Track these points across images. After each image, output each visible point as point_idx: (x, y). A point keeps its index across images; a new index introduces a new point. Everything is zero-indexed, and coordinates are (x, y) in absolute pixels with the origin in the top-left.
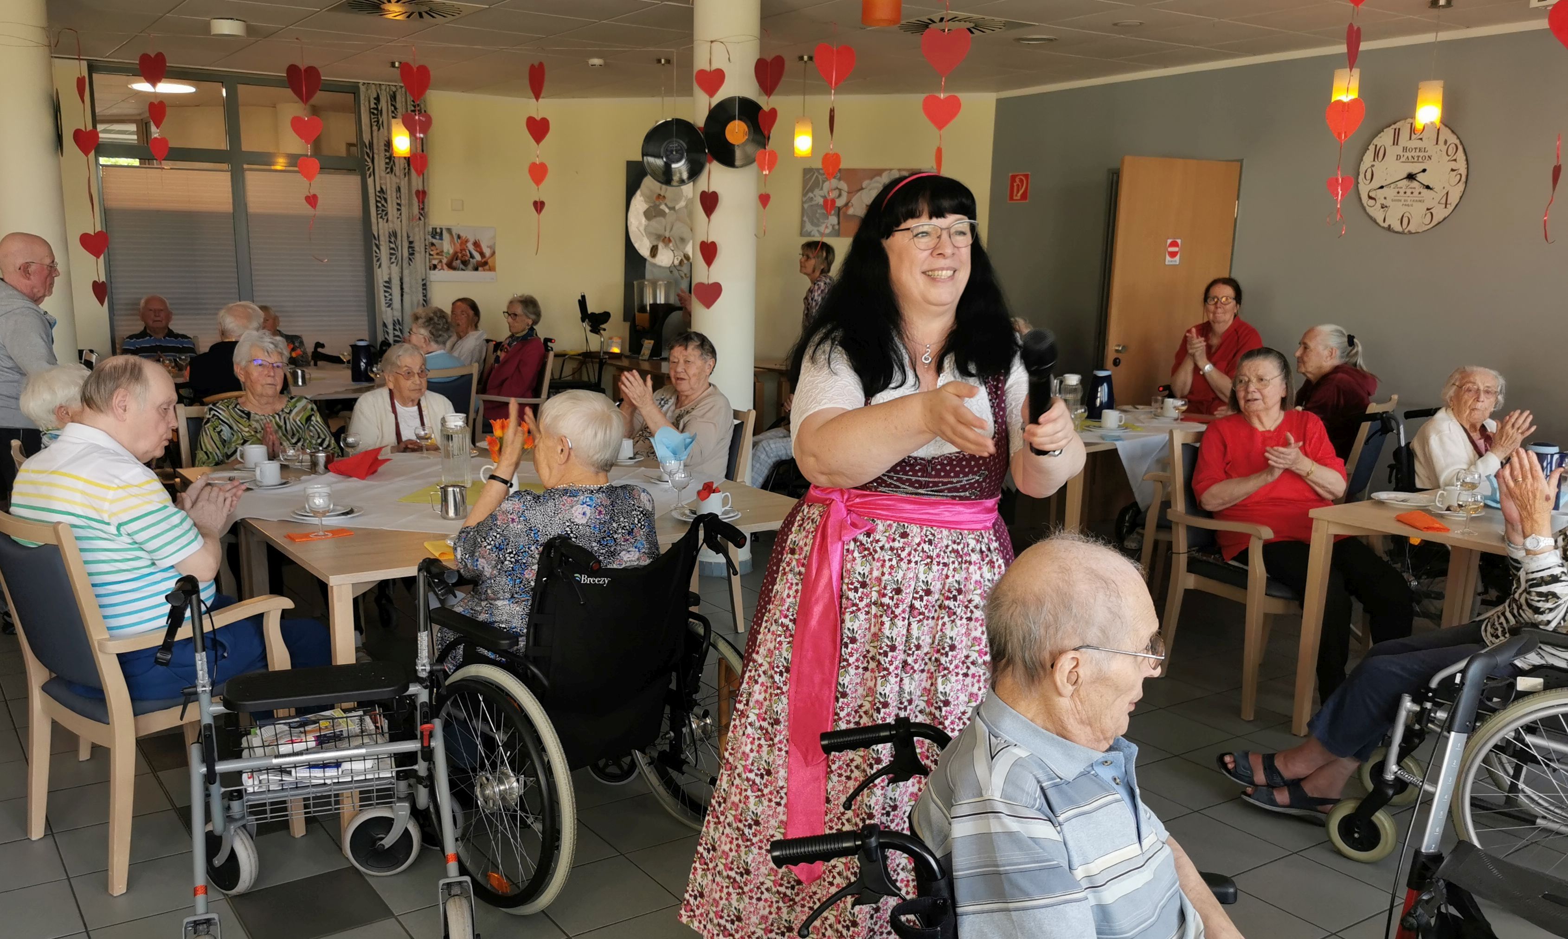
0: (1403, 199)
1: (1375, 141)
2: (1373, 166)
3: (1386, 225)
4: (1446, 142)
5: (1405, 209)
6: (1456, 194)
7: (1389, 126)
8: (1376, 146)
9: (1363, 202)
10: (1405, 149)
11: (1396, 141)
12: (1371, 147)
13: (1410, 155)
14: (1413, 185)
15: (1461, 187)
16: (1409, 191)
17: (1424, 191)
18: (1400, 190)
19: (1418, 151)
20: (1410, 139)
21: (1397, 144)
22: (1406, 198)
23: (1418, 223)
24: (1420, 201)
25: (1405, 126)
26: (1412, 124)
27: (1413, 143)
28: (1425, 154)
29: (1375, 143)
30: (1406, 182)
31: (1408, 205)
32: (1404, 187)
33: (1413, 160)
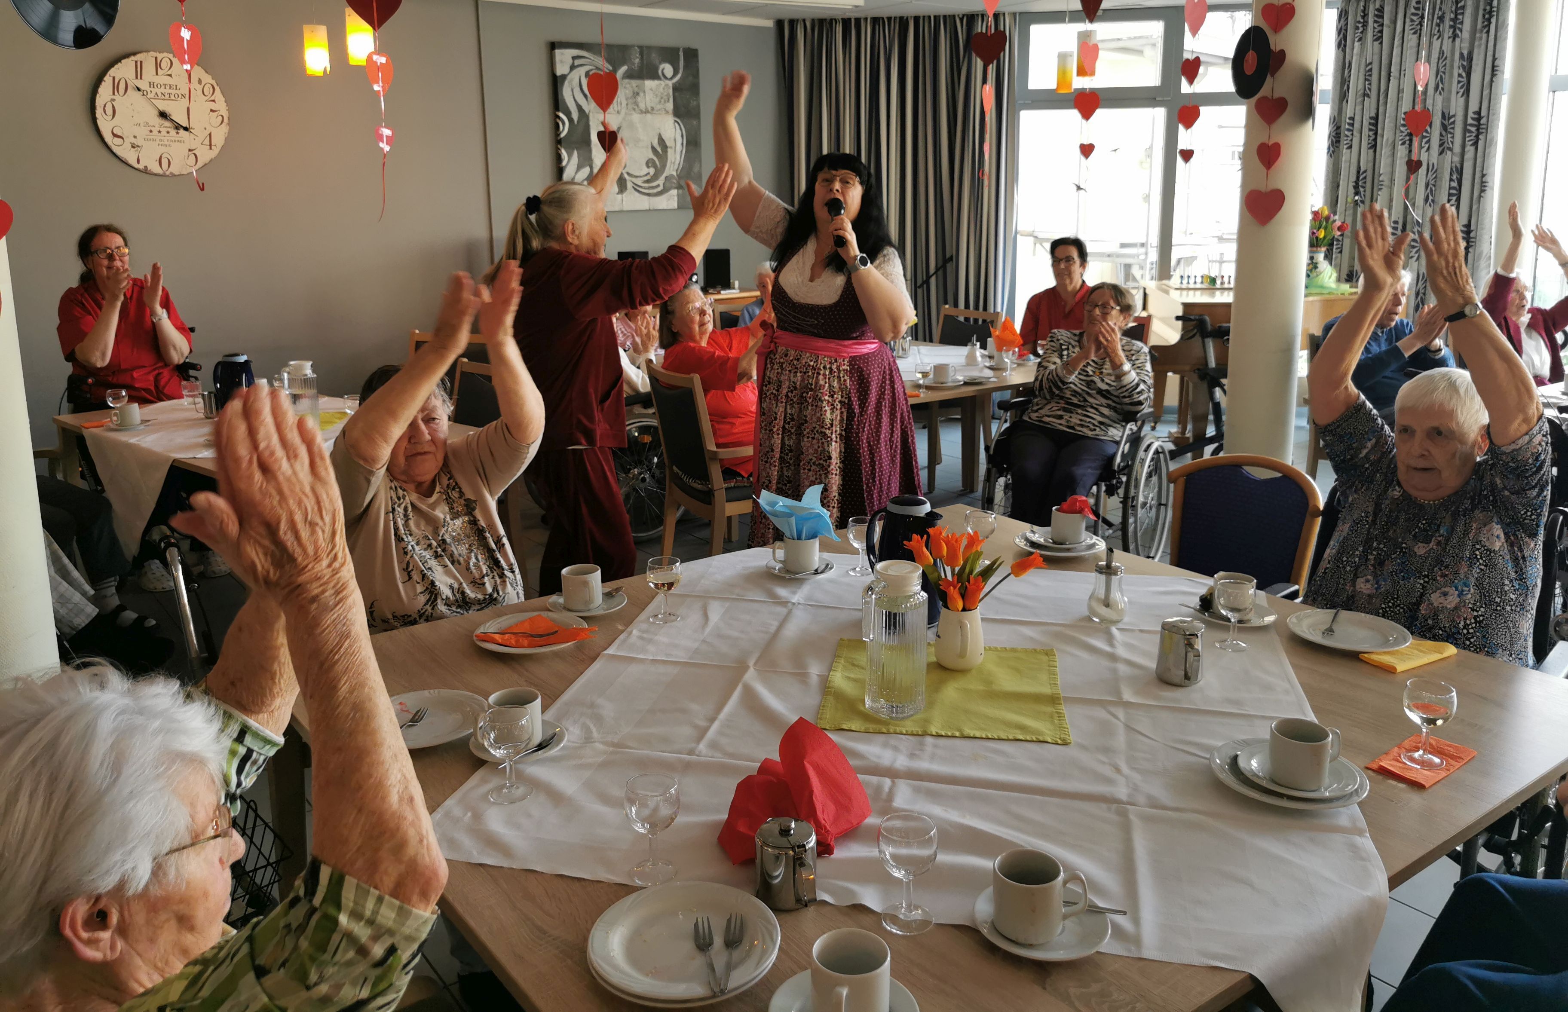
0: (158, 138)
1: (112, 72)
2: (113, 100)
3: (140, 166)
4: (200, 81)
5: (163, 149)
6: (219, 139)
7: (127, 56)
8: (114, 78)
9: (107, 140)
10: (152, 85)
11: (139, 74)
12: (108, 79)
13: (159, 91)
14: (167, 124)
15: (224, 129)
16: (164, 131)
17: (182, 131)
18: (152, 129)
19: (168, 87)
20: (157, 74)
21: (141, 78)
22: (162, 138)
23: (181, 164)
24: (179, 141)
25: (148, 59)
26: (156, 58)
27: (161, 79)
28: (177, 92)
29: (113, 75)
30: (159, 121)
31: (166, 146)
32: (158, 126)
33: (163, 97)
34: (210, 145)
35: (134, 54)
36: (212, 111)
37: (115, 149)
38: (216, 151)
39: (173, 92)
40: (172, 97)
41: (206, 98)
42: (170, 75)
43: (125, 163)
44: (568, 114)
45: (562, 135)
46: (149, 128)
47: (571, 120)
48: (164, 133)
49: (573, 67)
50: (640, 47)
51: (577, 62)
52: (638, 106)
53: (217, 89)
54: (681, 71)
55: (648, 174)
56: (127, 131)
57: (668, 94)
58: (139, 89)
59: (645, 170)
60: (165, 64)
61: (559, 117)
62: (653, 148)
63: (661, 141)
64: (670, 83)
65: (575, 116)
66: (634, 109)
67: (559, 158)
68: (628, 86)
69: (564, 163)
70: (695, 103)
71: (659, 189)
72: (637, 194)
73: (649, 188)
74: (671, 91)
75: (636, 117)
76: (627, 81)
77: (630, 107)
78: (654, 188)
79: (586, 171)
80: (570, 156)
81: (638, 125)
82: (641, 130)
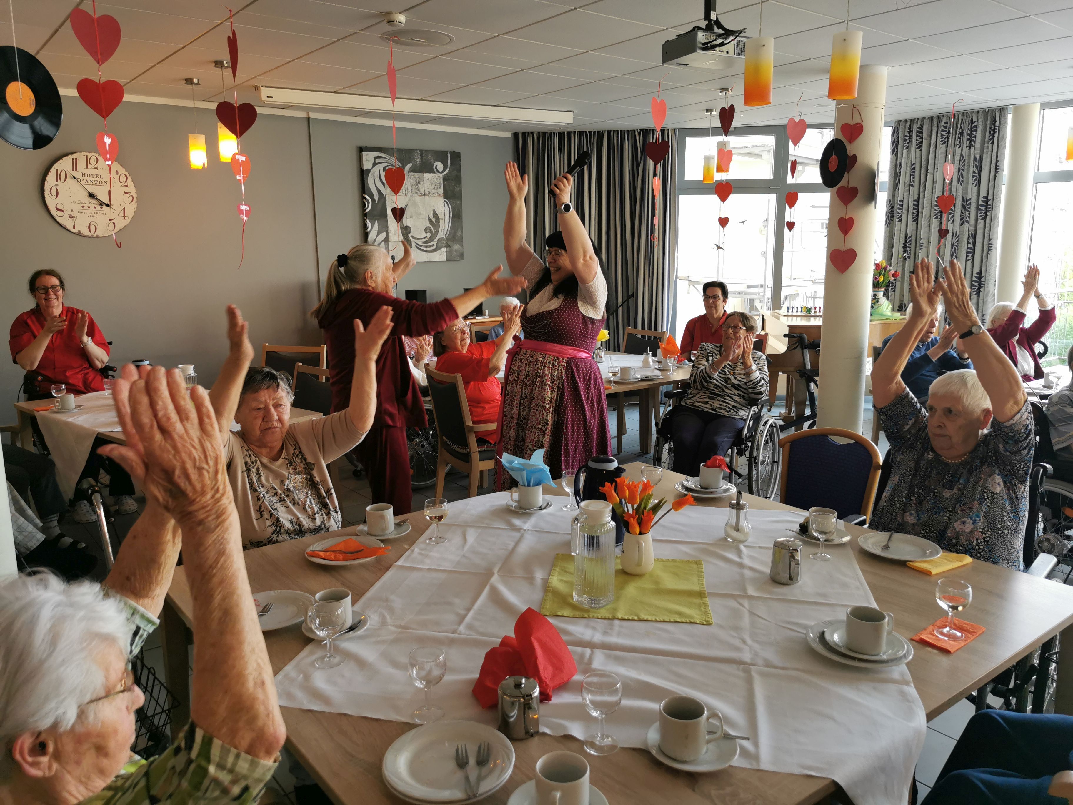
0: (88, 212)
1: (56, 166)
2: (57, 185)
3: (76, 231)
4: (117, 173)
5: (91, 219)
6: (131, 210)
7: (67, 155)
8: (57, 170)
9: (52, 213)
10: (84, 175)
11: (75, 168)
12: (53, 171)
13: (89, 179)
14: (94, 201)
15: (134, 205)
16: (92, 206)
17: (104, 207)
18: (84, 205)
19: (95, 176)
20: (87, 167)
21: (76, 170)
22: (91, 211)
23: (103, 230)
24: (103, 214)
25: (81, 157)
26: (87, 156)
27: (90, 171)
28: (101, 179)
29: (56, 168)
30: (88, 200)
31: (93, 217)
32: (87, 203)
33: (92, 183)
34: (124, 217)
35: (72, 154)
36: (125, 193)
37: (58, 219)
38: (128, 221)
39: (99, 180)
40: (98, 183)
41: (121, 184)
42: (97, 168)
43: (65, 228)
44: (371, 196)
45: (367, 210)
46: (82, 205)
47: (373, 200)
48: (92, 208)
49: (375, 164)
50: (421, 151)
51: (377, 161)
52: (419, 190)
53: (129, 177)
54: (448, 167)
55: (426, 237)
56: (67, 207)
57: (440, 183)
58: (75, 178)
59: (424, 235)
60: (93, 161)
61: (365, 198)
62: (430, 220)
63: (435, 214)
64: (441, 175)
65: (376, 197)
66: (417, 193)
67: (365, 226)
68: (412, 177)
69: (369, 230)
70: (458, 189)
71: (434, 247)
72: (418, 250)
73: (427, 247)
74: (442, 181)
75: (418, 198)
76: (412, 173)
77: (414, 191)
78: (430, 246)
79: (384, 234)
80: (373, 225)
81: (419, 204)
82: (421, 207)
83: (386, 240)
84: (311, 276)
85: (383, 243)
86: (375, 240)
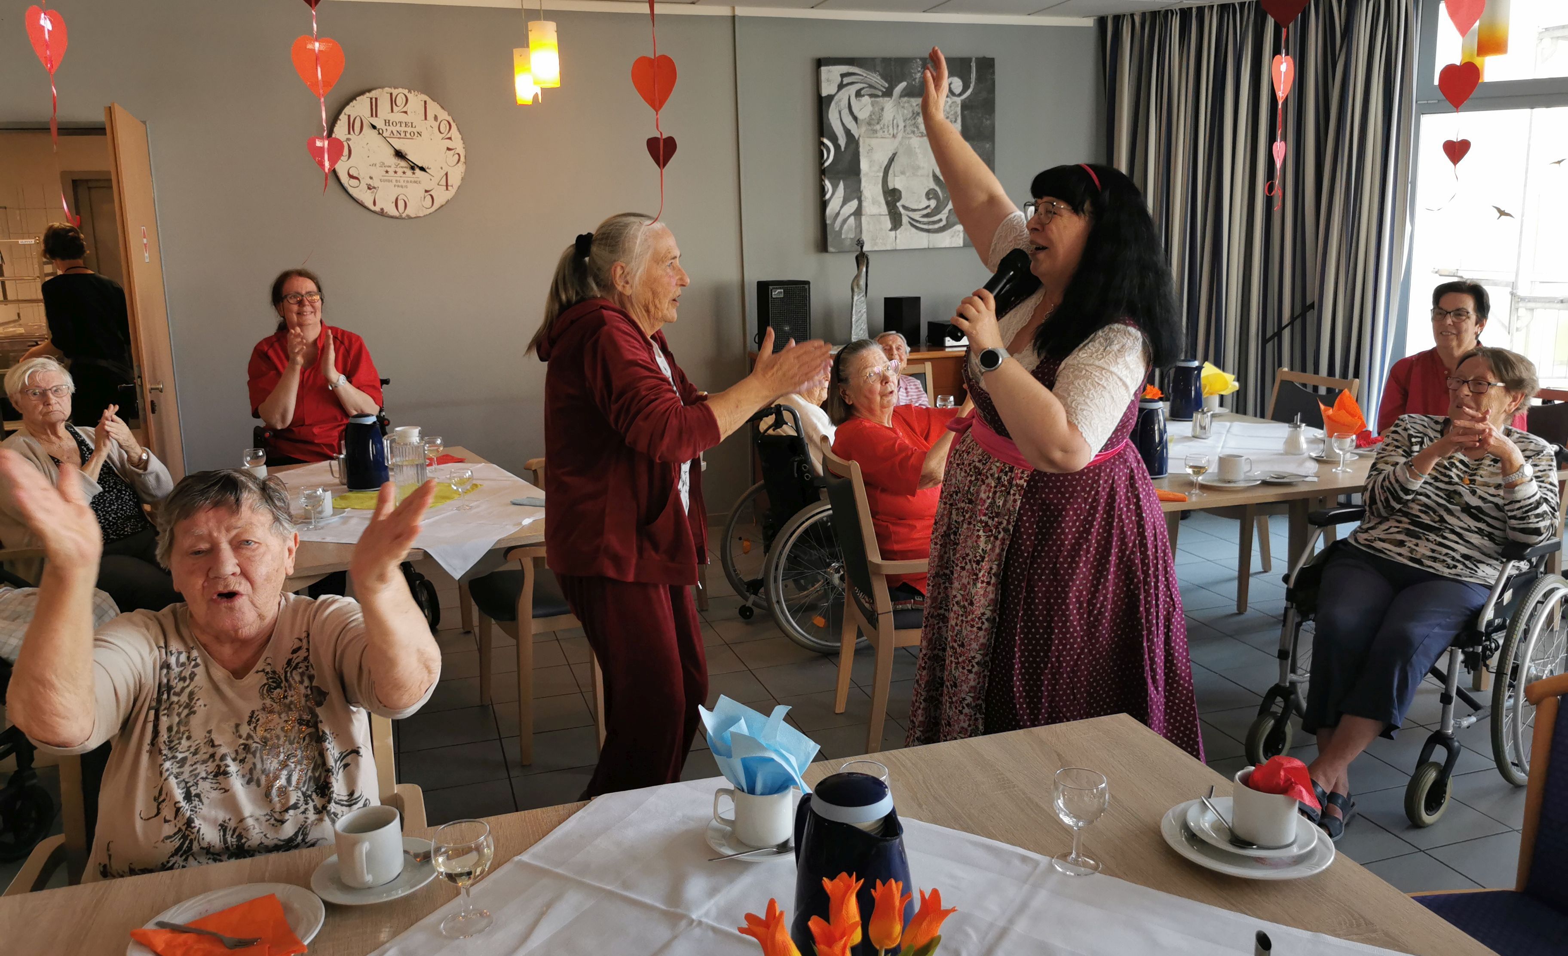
0: (394, 179)
1: (348, 110)
2: (348, 139)
3: (377, 209)
4: (436, 118)
5: (399, 191)
6: (456, 175)
7: (362, 93)
8: (349, 116)
9: (343, 181)
10: (387, 122)
11: (374, 112)
12: (343, 118)
13: (394, 129)
14: (403, 163)
15: (461, 167)
16: (400, 171)
17: (417, 171)
18: (389, 169)
19: (403, 125)
20: (392, 111)
21: (376, 116)
22: (398, 179)
23: (417, 206)
24: (415, 182)
25: (383, 96)
26: (391, 94)
27: (397, 117)
28: (413, 129)
29: (348, 113)
30: (393, 161)
31: (402, 187)
32: (393, 166)
33: (400, 135)
34: (447, 185)
35: (369, 91)
36: (448, 149)
37: (351, 190)
38: (452, 191)
39: (409, 130)
40: (408, 135)
41: (443, 136)
42: (406, 112)
43: (362, 205)
44: (834, 139)
45: (827, 164)
46: (386, 169)
47: (837, 147)
48: (400, 173)
49: (841, 86)
51: (846, 80)
53: (454, 125)
54: (972, 86)
55: (928, 206)
56: (362, 172)
57: (956, 113)
58: (374, 127)
59: (925, 203)
60: (400, 100)
61: (823, 143)
64: (958, 100)
65: (842, 142)
66: (913, 132)
67: (822, 191)
68: (906, 105)
69: (828, 196)
70: (988, 122)
71: (941, 224)
72: (914, 230)
73: (929, 223)
74: (959, 109)
76: (906, 99)
77: (908, 129)
78: (934, 223)
79: (853, 205)
80: (835, 187)
81: (918, 150)
82: (920, 156)
83: (858, 213)
84: (729, 274)
85: (852, 218)
86: (838, 214)
